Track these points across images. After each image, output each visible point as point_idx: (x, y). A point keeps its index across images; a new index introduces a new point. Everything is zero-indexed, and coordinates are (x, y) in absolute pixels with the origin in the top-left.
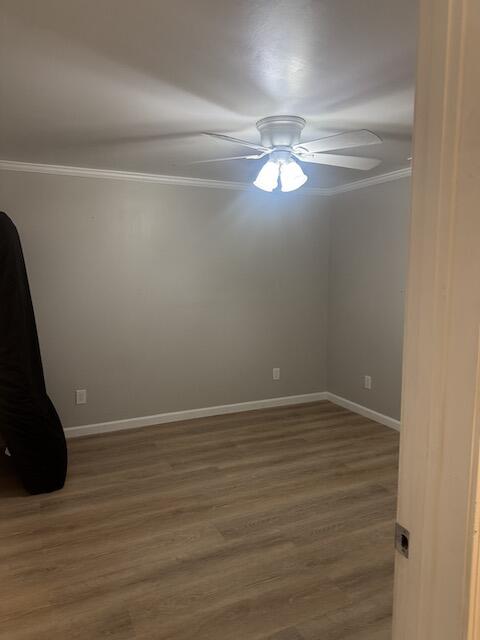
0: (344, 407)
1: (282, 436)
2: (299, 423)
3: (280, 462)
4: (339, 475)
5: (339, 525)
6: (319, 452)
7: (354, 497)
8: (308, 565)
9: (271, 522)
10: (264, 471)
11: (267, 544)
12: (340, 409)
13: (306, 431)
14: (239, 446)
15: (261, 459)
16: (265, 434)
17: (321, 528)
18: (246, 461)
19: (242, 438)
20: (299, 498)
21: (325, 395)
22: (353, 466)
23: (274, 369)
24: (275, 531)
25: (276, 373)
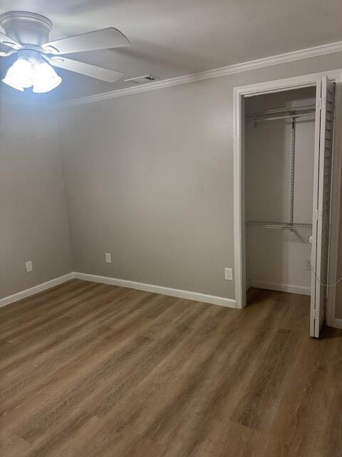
0: (90, 280)
1: (49, 320)
2: (59, 304)
3: (55, 344)
4: (109, 338)
5: (127, 382)
6: (85, 324)
7: (127, 354)
8: (118, 431)
9: (68, 404)
10: (44, 356)
11: (74, 427)
12: (88, 283)
13: (68, 309)
14: (10, 342)
15: (36, 347)
16: (32, 323)
17: (113, 391)
18: (22, 354)
19: (10, 333)
20: (84, 371)
21: (73, 275)
22: (117, 327)
23: (27, 263)
24: (76, 411)
25: (29, 266)
